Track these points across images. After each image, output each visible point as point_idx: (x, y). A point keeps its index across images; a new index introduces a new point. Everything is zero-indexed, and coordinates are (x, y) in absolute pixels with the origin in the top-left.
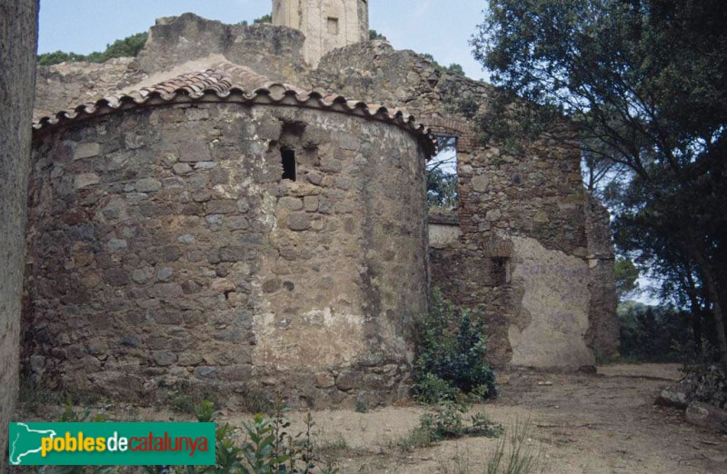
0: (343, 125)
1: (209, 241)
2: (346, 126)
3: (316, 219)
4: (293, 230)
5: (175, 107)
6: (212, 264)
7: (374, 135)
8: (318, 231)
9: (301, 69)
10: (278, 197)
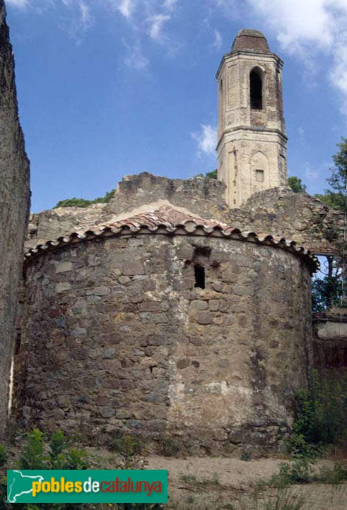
0: (239, 249)
1: (140, 331)
2: (242, 249)
3: (217, 316)
4: (200, 324)
5: (121, 237)
6: (142, 347)
7: (263, 256)
8: (218, 325)
9: (223, 209)
10: (190, 300)
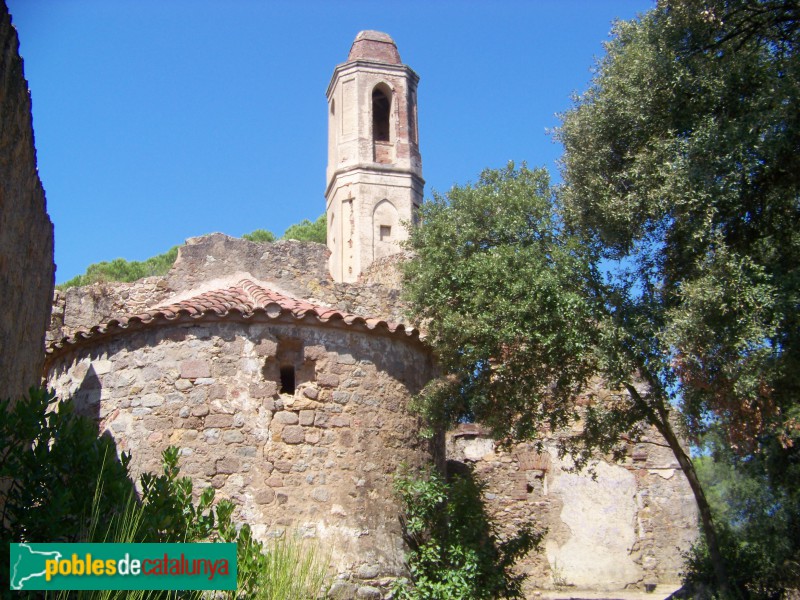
0: (341, 341)
1: (205, 454)
2: (344, 341)
3: (311, 433)
4: (288, 443)
5: (180, 326)
6: (208, 476)
7: (374, 350)
8: (313, 444)
9: (326, 283)
10: (274, 412)
